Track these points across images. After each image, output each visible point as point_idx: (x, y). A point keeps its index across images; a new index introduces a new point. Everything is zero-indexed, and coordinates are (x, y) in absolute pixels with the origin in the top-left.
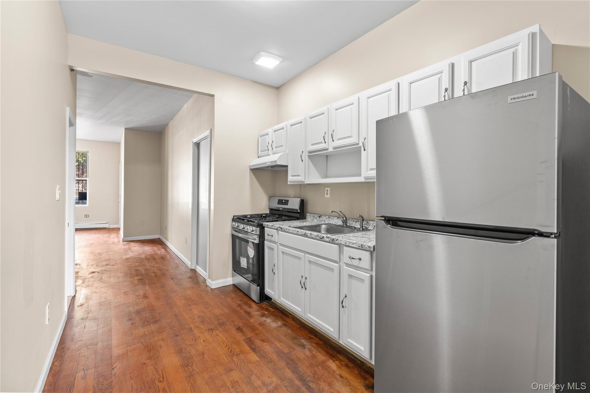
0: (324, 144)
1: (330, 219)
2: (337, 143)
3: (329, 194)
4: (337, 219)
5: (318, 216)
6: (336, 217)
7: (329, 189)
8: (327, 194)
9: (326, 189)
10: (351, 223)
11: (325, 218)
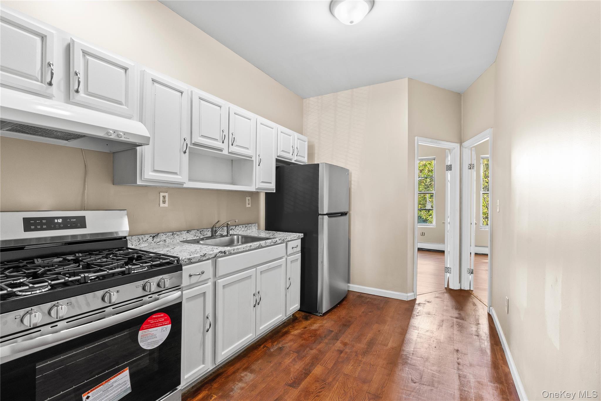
0: (221, 143)
1: (176, 235)
2: (233, 149)
3: (167, 202)
4: (187, 233)
5: (151, 236)
6: (184, 231)
7: (166, 194)
8: (164, 202)
9: (162, 194)
10: (205, 234)
11: (164, 236)
